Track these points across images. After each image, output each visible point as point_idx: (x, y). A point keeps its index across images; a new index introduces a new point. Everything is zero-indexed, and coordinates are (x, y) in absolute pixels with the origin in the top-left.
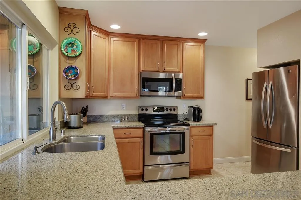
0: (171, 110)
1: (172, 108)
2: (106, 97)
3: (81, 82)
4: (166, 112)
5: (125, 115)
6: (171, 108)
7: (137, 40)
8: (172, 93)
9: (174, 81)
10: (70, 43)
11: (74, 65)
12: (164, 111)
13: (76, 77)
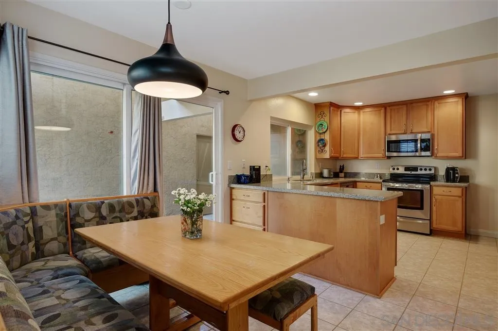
0: (421, 169)
1: (428, 169)
2: (357, 158)
3: (327, 148)
4: (419, 172)
5: (377, 174)
6: (422, 168)
7: (383, 109)
8: (417, 154)
9: (419, 142)
10: (320, 125)
11: (323, 138)
12: (417, 171)
13: (325, 146)
